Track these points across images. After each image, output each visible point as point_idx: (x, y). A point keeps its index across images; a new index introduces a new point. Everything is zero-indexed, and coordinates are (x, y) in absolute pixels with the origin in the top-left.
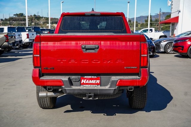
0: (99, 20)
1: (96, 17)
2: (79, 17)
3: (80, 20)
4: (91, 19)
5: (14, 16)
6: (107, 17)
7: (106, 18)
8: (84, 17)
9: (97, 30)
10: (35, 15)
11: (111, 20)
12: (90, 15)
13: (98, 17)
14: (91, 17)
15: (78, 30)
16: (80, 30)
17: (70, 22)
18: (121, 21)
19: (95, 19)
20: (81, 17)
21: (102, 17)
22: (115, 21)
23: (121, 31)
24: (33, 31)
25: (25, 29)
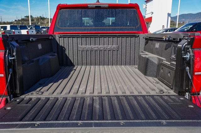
0: (106, 13)
1: (102, 10)
2: (80, 10)
3: (82, 13)
4: (96, 13)
5: (25, 18)
6: (117, 10)
7: (115, 11)
8: (87, 10)
9: (103, 26)
10: (40, 17)
11: (122, 13)
12: (94, 7)
13: (105, 10)
14: (96, 10)
15: (79, 27)
16: (81, 27)
17: (68, 17)
18: (135, 14)
19: (101, 12)
20: (83, 10)
21: (110, 10)
22: (127, 14)
23: (134, 28)
24: (34, 28)
25: (28, 27)
